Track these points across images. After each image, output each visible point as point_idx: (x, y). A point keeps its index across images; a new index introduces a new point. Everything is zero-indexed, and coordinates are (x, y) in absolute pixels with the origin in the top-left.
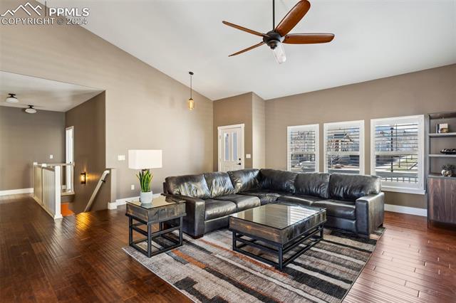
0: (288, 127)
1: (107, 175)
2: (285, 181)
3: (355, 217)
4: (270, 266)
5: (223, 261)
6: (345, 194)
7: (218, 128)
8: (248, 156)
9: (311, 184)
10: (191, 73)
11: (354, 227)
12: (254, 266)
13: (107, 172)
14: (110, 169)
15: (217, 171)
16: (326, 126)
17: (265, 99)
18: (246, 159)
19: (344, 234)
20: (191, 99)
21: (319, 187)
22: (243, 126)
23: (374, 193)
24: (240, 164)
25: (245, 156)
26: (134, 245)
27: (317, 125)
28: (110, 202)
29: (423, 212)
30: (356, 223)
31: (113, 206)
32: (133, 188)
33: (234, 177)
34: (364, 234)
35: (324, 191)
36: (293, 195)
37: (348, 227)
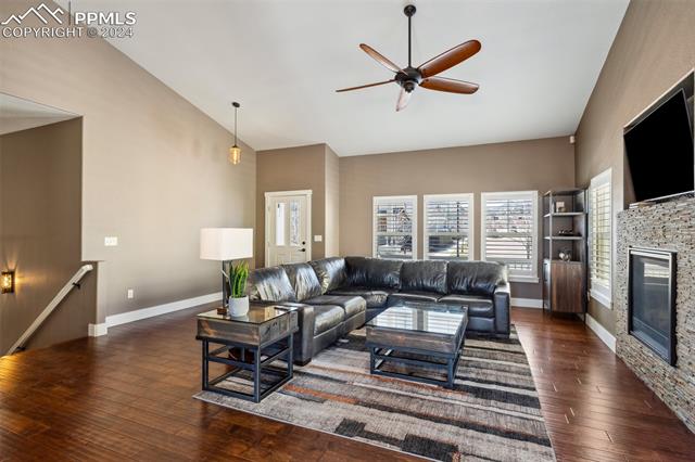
0: (375, 199)
1: (88, 272)
2: (387, 273)
3: (492, 315)
4: (436, 386)
5: (372, 390)
6: (468, 287)
7: (266, 194)
8: (318, 238)
9: (425, 276)
10: (236, 105)
11: (492, 326)
12: (416, 389)
13: (89, 267)
14: (95, 264)
15: (263, 265)
16: (427, 198)
17: (340, 155)
18: (313, 242)
19: (482, 336)
20: (235, 146)
21: (435, 279)
22: (309, 193)
23: (502, 284)
24: (304, 250)
25: (313, 238)
26: (211, 387)
27: (415, 197)
28: (95, 323)
29: (537, 304)
30: (495, 321)
31: (100, 330)
32: (131, 294)
33: (319, 269)
34: (505, 333)
35: (441, 284)
36: (400, 291)
37: (486, 328)
